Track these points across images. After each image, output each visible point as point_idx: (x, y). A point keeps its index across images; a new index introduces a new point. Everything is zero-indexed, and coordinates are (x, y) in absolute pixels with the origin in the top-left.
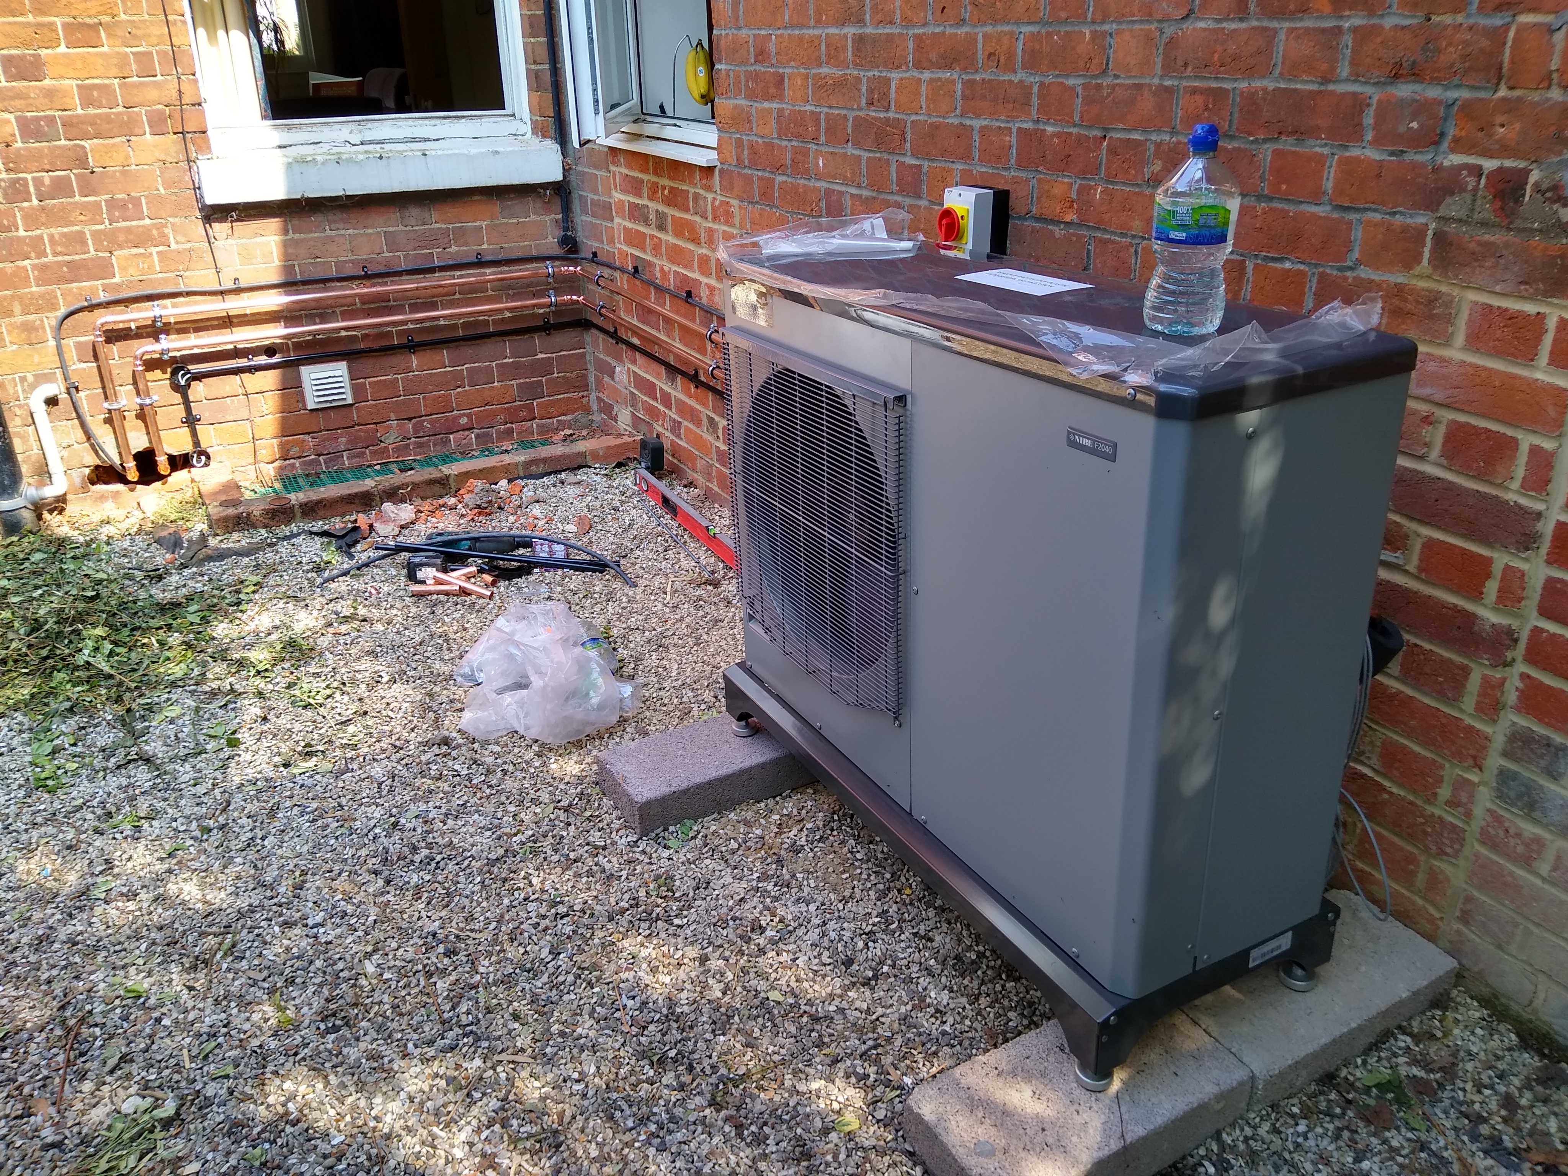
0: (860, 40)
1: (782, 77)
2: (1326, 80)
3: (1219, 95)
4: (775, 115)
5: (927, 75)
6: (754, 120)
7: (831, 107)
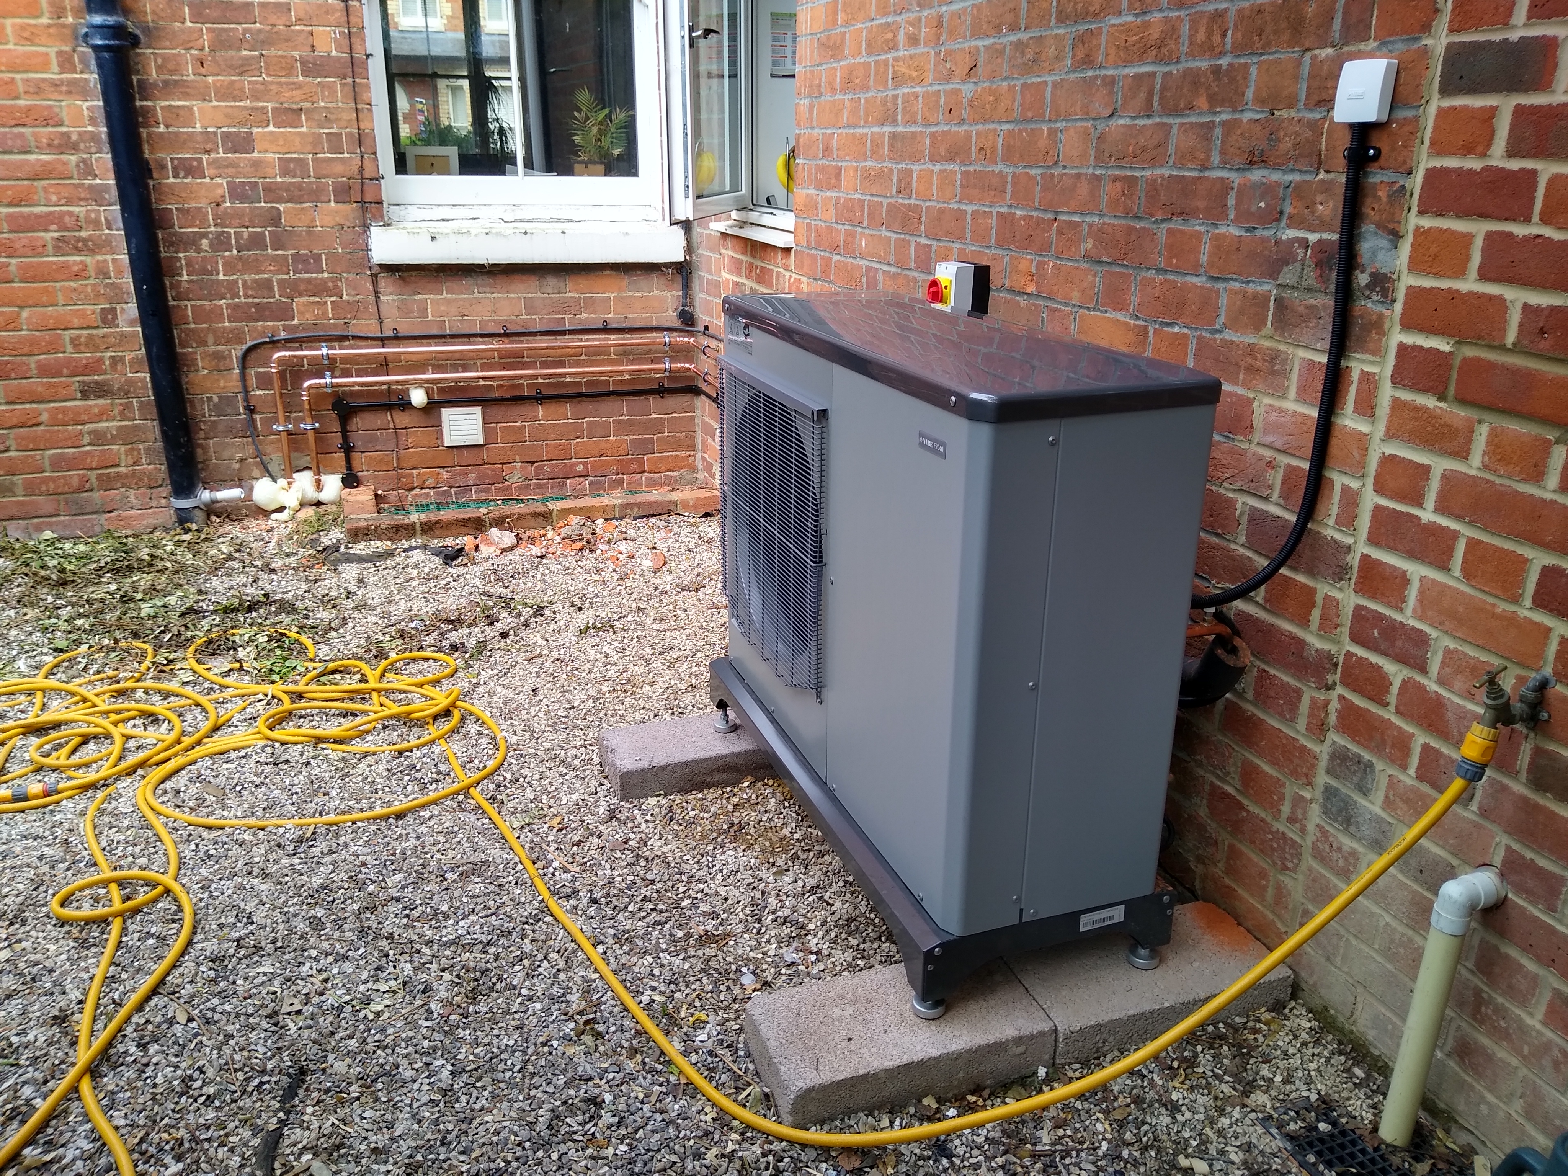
0: (894, 136)
1: (840, 169)
2: (1204, 168)
3: (1131, 181)
4: (834, 202)
5: (938, 167)
6: (819, 206)
7: (872, 195)
